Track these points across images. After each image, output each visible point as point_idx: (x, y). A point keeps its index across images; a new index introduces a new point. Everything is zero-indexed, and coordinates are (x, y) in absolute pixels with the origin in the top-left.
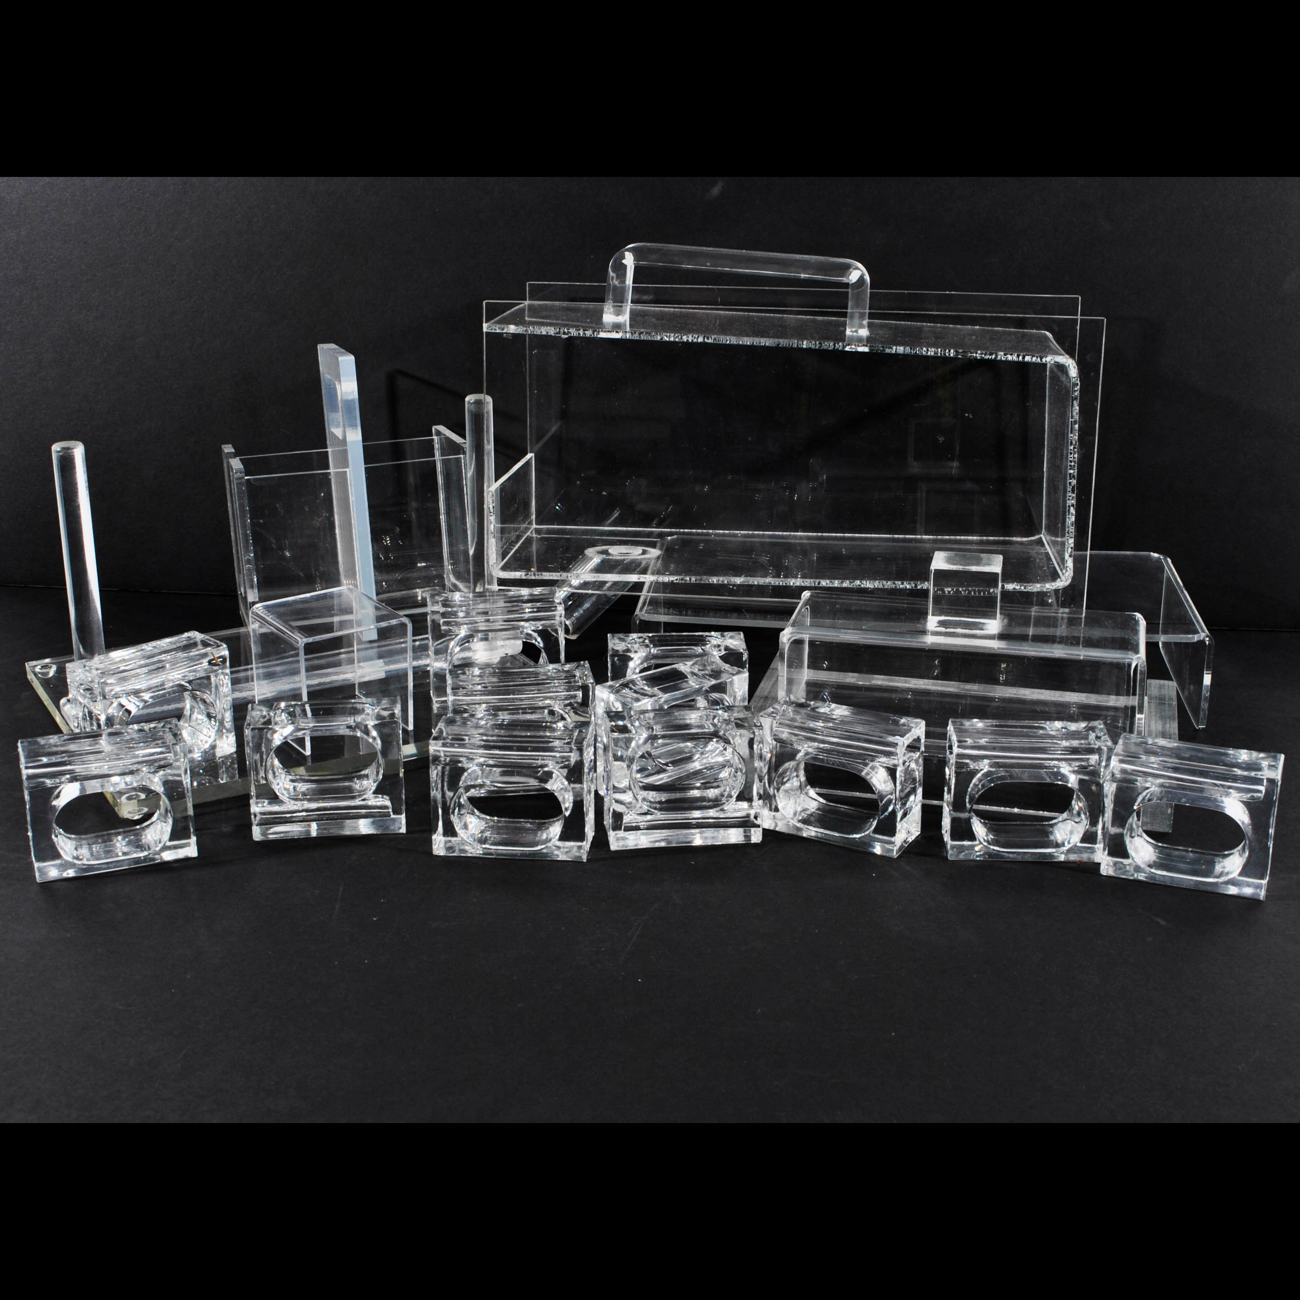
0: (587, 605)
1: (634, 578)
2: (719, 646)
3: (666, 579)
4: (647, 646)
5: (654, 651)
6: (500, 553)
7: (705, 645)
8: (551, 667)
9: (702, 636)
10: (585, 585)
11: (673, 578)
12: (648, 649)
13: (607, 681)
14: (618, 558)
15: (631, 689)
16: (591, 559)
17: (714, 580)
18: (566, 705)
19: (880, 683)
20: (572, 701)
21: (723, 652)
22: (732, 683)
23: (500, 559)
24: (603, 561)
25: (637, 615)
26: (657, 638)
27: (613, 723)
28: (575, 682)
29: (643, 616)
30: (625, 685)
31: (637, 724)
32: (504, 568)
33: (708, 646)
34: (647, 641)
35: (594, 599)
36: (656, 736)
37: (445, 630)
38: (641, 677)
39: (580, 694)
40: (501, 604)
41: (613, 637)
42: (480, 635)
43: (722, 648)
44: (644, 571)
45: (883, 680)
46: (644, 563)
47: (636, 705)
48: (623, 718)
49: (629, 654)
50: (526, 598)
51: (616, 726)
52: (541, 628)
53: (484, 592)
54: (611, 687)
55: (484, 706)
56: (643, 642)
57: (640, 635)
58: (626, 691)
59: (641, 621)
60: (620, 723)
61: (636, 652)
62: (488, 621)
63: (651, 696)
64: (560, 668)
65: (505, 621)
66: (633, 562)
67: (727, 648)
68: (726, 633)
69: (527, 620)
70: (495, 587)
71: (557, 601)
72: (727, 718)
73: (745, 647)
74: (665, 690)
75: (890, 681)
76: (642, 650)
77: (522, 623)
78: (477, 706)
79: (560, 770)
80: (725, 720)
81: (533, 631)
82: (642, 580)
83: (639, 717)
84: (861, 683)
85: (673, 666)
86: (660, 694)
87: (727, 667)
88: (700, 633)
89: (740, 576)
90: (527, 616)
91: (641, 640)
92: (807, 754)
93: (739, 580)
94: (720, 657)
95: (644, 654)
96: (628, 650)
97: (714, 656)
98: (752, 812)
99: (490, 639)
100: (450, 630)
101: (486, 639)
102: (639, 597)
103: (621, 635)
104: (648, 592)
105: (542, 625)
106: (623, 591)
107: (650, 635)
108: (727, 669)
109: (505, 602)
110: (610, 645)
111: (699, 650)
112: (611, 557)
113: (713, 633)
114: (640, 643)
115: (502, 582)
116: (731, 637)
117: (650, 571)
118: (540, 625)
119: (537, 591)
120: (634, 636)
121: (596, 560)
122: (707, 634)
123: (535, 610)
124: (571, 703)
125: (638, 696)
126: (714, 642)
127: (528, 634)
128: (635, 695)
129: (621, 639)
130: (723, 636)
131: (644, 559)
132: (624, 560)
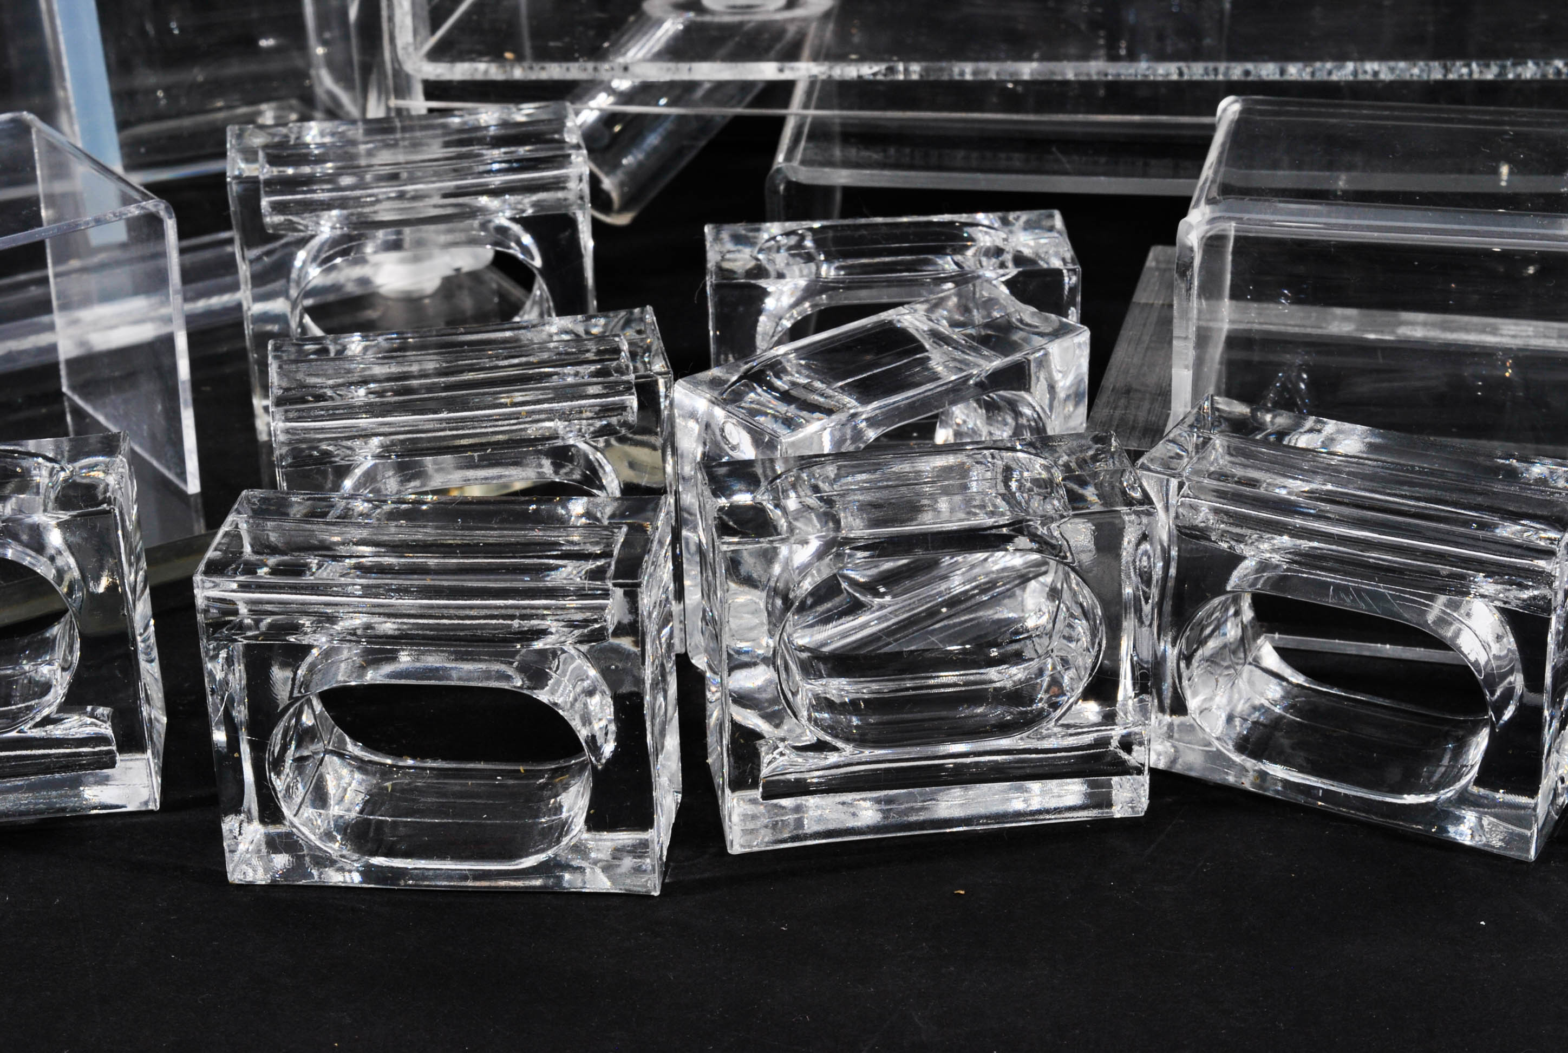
0: (653, 140)
1: (767, 71)
2: (999, 252)
3: (851, 71)
4: (809, 258)
5: (829, 271)
6: (425, 13)
7: (962, 250)
8: (557, 324)
9: (952, 223)
10: (646, 92)
11: (867, 70)
12: (813, 266)
13: (707, 367)
14: (727, 19)
15: (771, 388)
16: (659, 23)
17: (966, 71)
18: (598, 433)
19: (1418, 333)
20: (614, 420)
21: (1012, 271)
22: (1043, 363)
23: (424, 31)
24: (690, 29)
25: (779, 170)
26: (830, 234)
27: (723, 502)
28: (621, 371)
29: (795, 171)
30: (756, 377)
31: (792, 503)
32: (436, 54)
33: (970, 253)
34: (808, 243)
35: (668, 125)
36: (847, 541)
37: (276, 226)
38: (796, 350)
39: (632, 401)
40: (436, 150)
41: (718, 233)
42: (381, 234)
43: (1008, 257)
44: (791, 54)
45: (1425, 324)
46: (792, 30)
47: (787, 438)
48: (752, 482)
49: (762, 283)
50: (492, 131)
51: (734, 510)
52: (530, 212)
53: (387, 119)
54: (715, 383)
55: (375, 441)
56: (799, 245)
57: (790, 225)
58: (757, 396)
59: (790, 185)
60: (743, 498)
61: (781, 276)
62: (401, 196)
63: (829, 412)
64: (580, 330)
65: (445, 196)
66: (763, 27)
67: (1019, 259)
68: (1012, 216)
69: (495, 193)
70: (418, 104)
71: (572, 138)
72: (1044, 475)
73: (1069, 253)
74: (865, 391)
75: (1445, 327)
76: (796, 269)
77: (484, 200)
78: (358, 442)
79: (578, 646)
80: (1037, 482)
81: (513, 219)
82: (787, 75)
83: (798, 478)
84: (1372, 336)
85: (884, 316)
86: (850, 401)
87: (1027, 313)
88: (946, 217)
89: (1029, 59)
90: (496, 181)
91: (793, 240)
92: (1264, 566)
93: (1027, 70)
94: (1008, 283)
95: (803, 283)
96: (759, 271)
97: (989, 281)
98: (1117, 733)
99: (407, 244)
100: (292, 226)
101: (396, 245)
102: (781, 121)
103: (740, 228)
104: (806, 106)
105: (534, 205)
106: (738, 104)
107: (816, 225)
108: (1028, 319)
109: (447, 145)
110: (712, 257)
111: (947, 264)
112: (707, 18)
113: (981, 217)
114: (790, 248)
115: (434, 90)
116: (1029, 226)
117: (806, 52)
118: (528, 204)
119: (524, 112)
120: (774, 229)
121: (671, 26)
122: (964, 217)
123: (515, 165)
124: (609, 425)
125: (791, 410)
126: (985, 239)
127: (502, 230)
128: (783, 408)
129: (738, 240)
130: (1005, 222)
131: (793, 20)
132: (741, 24)
